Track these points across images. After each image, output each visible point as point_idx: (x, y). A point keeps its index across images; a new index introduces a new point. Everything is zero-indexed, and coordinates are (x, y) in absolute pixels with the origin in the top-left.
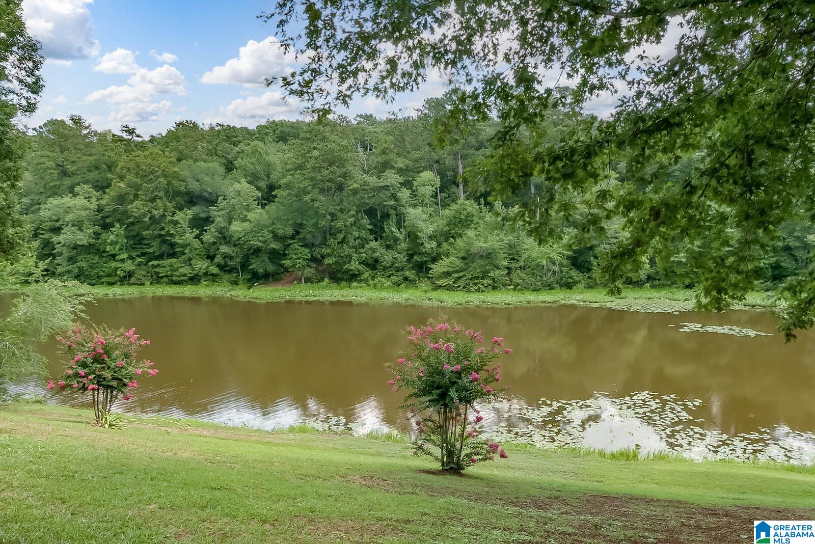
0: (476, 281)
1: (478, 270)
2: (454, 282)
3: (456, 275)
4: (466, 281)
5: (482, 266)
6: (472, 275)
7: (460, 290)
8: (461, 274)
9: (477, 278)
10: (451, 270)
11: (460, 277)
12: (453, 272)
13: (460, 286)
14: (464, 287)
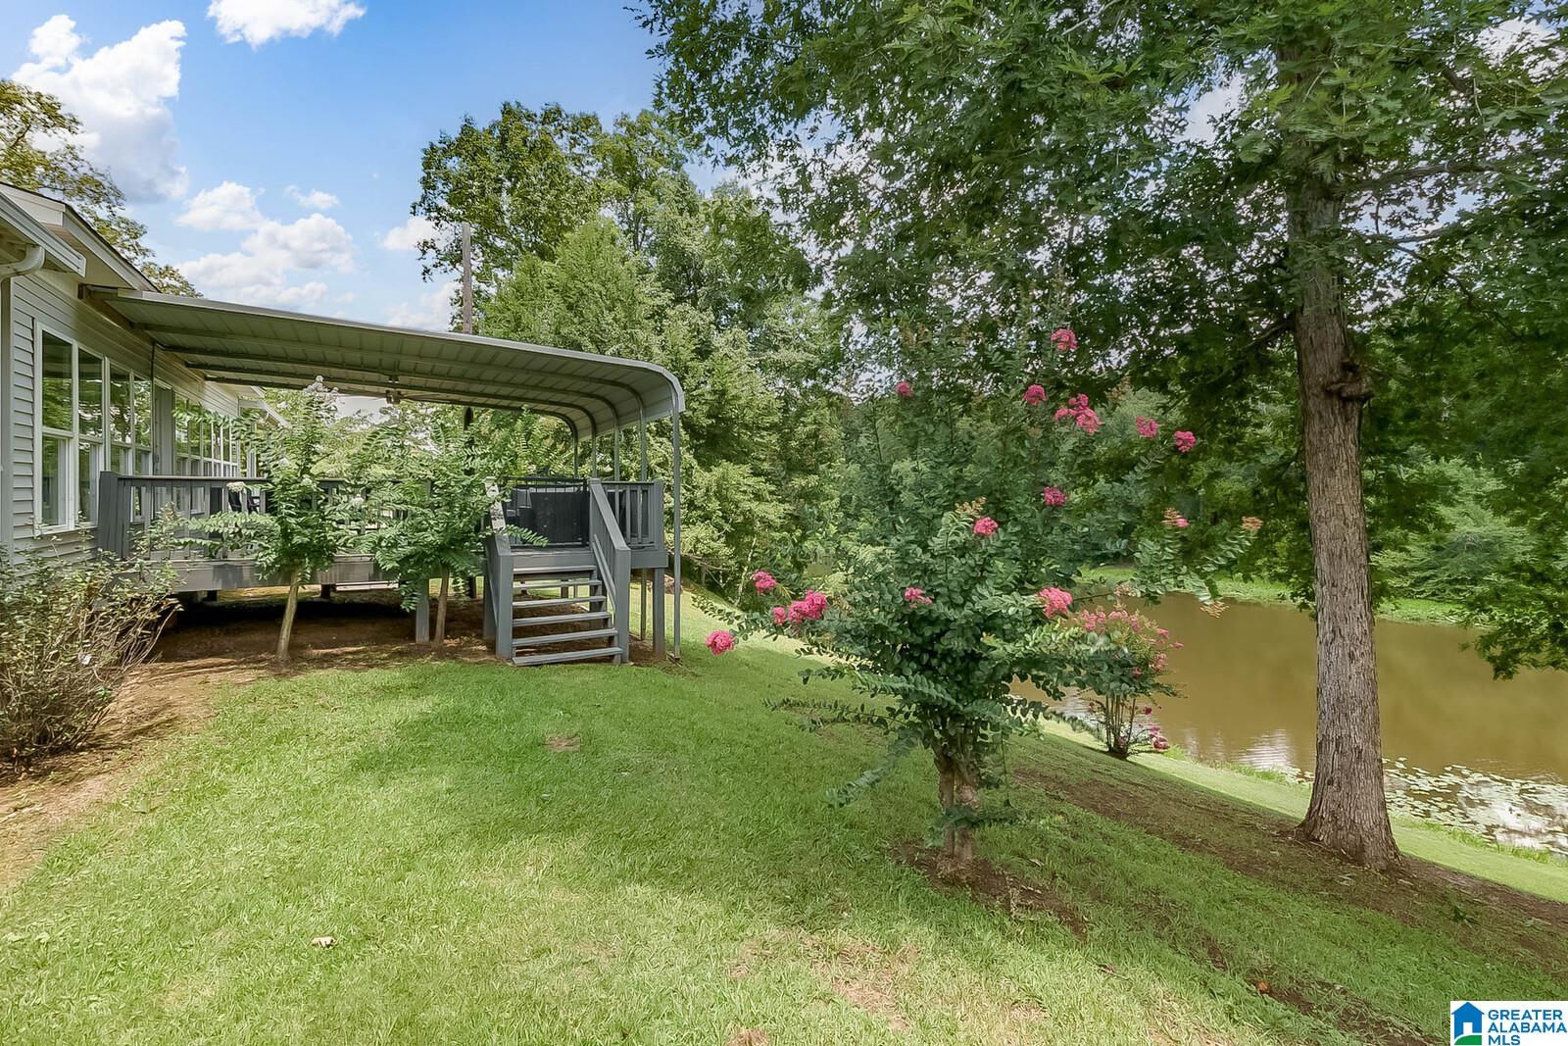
0: (1458, 587)
1: (1462, 570)
2: (1412, 585)
3: (1416, 574)
4: (1437, 583)
5: (1470, 562)
6: (1449, 576)
7: (1425, 598)
8: (1427, 574)
9: (1462, 581)
10: (1407, 565)
11: (1427, 578)
12: (1413, 569)
13: (1424, 591)
14: (1434, 594)
